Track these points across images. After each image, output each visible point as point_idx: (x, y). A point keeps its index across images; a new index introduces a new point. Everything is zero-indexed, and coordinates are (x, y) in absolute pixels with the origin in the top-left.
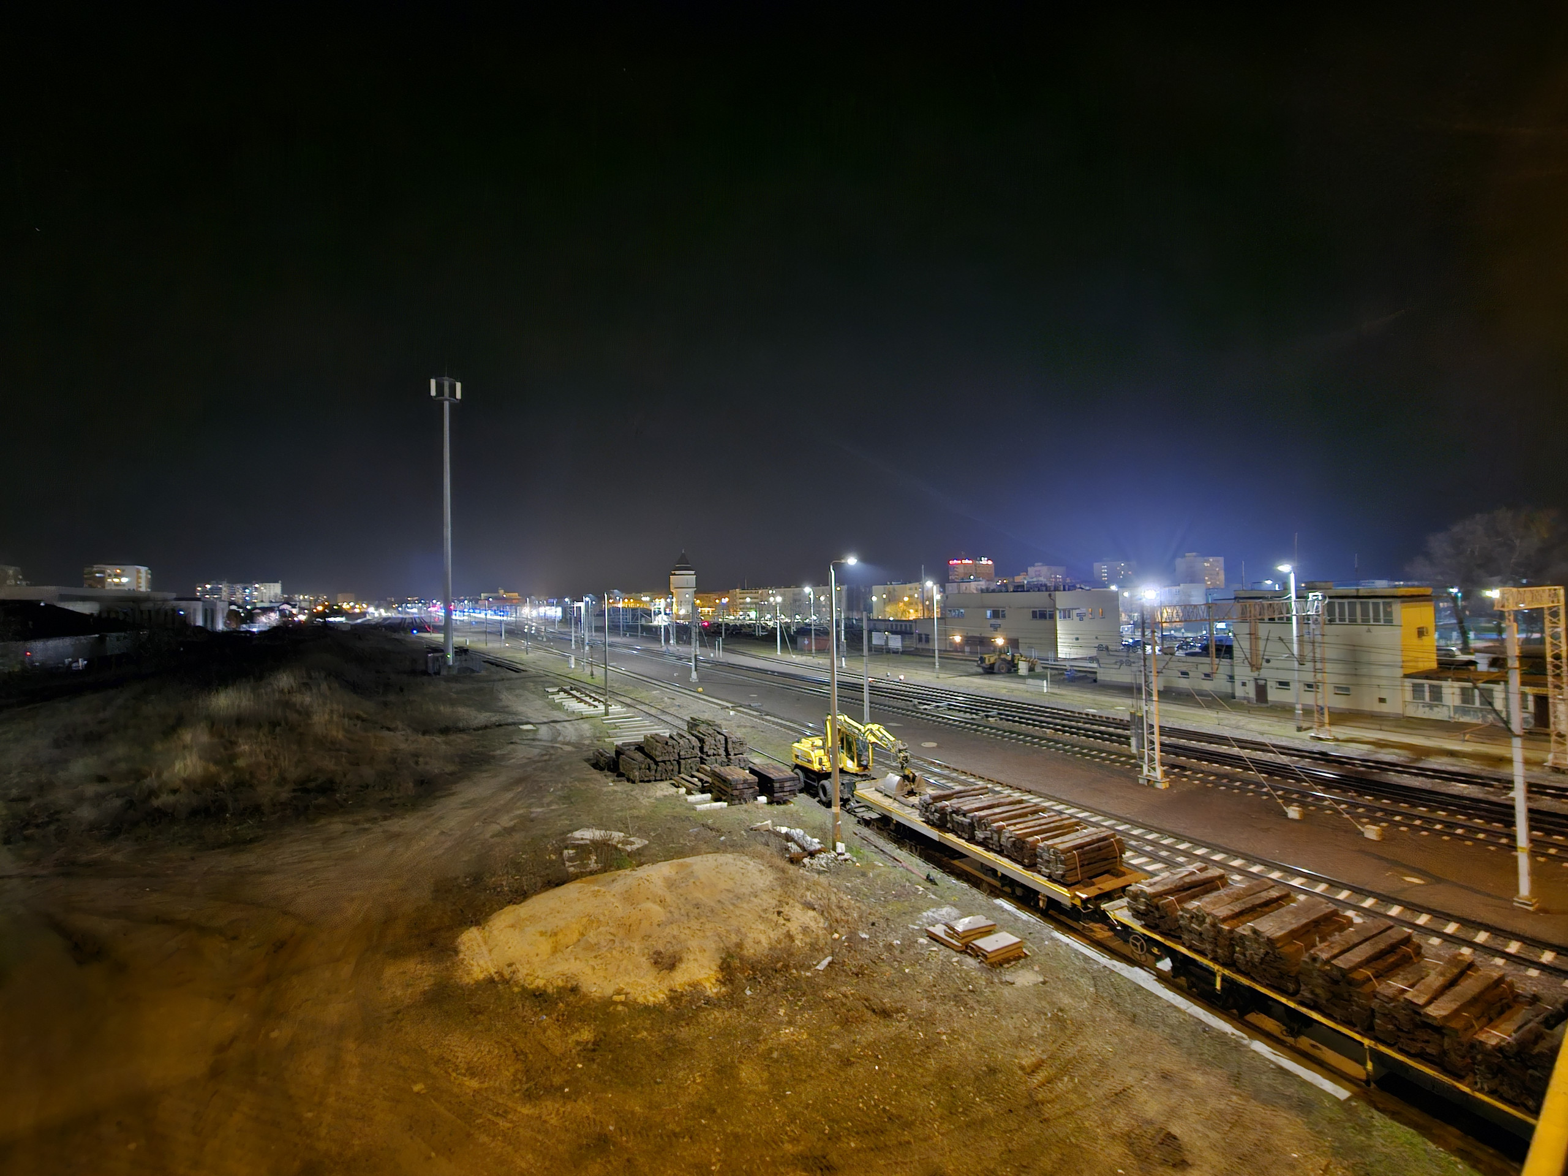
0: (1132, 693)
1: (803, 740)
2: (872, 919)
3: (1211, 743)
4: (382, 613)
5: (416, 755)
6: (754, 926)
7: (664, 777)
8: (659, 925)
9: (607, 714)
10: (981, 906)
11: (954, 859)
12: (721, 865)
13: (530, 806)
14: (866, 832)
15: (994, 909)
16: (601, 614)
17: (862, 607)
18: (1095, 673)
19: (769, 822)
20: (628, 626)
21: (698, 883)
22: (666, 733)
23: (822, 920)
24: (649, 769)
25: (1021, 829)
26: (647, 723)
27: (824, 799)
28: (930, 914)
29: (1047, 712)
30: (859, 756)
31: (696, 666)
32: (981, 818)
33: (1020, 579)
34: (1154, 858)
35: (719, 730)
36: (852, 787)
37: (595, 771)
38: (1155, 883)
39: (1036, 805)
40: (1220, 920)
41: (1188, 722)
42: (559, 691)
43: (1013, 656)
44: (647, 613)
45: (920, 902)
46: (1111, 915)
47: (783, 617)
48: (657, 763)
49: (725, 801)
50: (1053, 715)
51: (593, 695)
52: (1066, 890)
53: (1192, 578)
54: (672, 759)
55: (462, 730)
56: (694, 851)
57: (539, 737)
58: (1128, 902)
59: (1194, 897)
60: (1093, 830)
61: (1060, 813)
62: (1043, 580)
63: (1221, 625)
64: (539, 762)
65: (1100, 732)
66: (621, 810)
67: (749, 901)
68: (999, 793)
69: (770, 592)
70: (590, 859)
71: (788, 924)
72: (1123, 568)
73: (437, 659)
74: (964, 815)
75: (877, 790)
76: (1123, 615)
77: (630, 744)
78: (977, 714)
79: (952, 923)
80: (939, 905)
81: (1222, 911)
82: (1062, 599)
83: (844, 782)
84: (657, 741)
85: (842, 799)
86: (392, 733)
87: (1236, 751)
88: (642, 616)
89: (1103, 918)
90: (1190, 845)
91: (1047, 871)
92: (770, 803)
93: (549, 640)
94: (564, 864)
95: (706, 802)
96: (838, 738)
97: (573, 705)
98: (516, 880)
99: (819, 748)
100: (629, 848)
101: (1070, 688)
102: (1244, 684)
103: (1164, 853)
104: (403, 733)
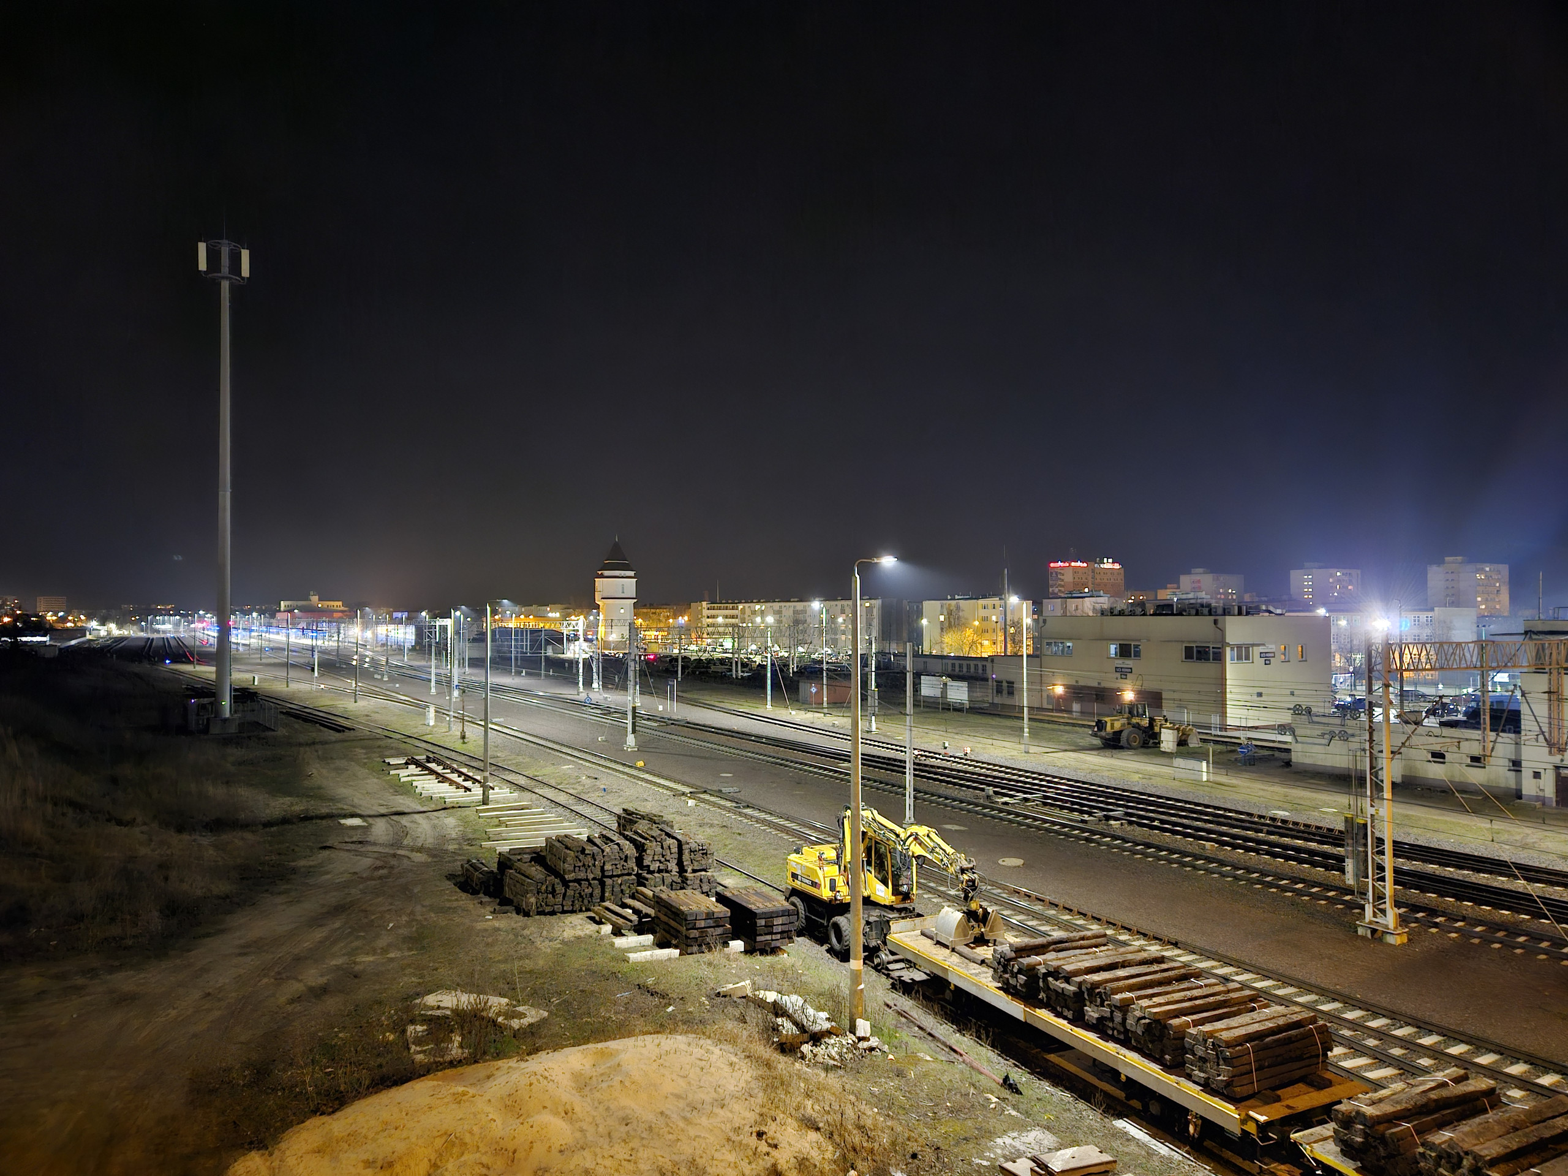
0: (1349, 786)
1: (805, 849)
2: (914, 1147)
3: (1479, 871)
4: (114, 630)
5: (163, 867)
6: (717, 1155)
7: (577, 906)
8: (561, 1151)
9: (485, 801)
10: (1091, 1131)
11: (1050, 1052)
12: (667, 1053)
13: (353, 953)
14: (905, 1003)
15: (1113, 1135)
16: (480, 638)
17: (905, 635)
18: (1288, 751)
19: (747, 982)
20: (524, 659)
21: (627, 1083)
22: (581, 832)
23: (830, 1148)
24: (553, 892)
25: (1160, 1005)
26: (551, 816)
27: (837, 946)
28: (1008, 1141)
29: (1207, 814)
30: (896, 877)
31: (634, 724)
32: (1095, 985)
33: (1168, 595)
34: (1381, 1059)
35: (668, 830)
36: (883, 928)
37: (464, 895)
38: (1381, 1100)
39: (1185, 965)
40: (1486, 1162)
41: (1442, 836)
42: (407, 763)
43: (1152, 720)
44: (557, 638)
45: (992, 1121)
46: (1307, 1151)
47: (776, 648)
48: (566, 883)
49: (676, 947)
50: (1219, 820)
51: (464, 770)
52: (1232, 1108)
53: (1456, 599)
54: (591, 876)
55: (246, 826)
56: (622, 1031)
57: (371, 839)
58: (1335, 1131)
59: (1441, 1125)
60: (1280, 1009)
61: (1226, 979)
62: (1204, 596)
63: (1502, 677)
64: (372, 879)
65: (1293, 848)
66: (505, 961)
67: (712, 1114)
68: (1125, 944)
69: (758, 607)
70: (451, 1041)
71: (774, 1153)
72: (1339, 581)
73: (203, 707)
74: (1067, 980)
75: (923, 934)
76: (1337, 657)
77: (521, 851)
78: (1090, 814)
79: (1045, 1158)
80: (1022, 1127)
81: (1490, 1149)
82: (1236, 630)
83: (872, 919)
84: (567, 848)
85: (866, 948)
86: (125, 830)
87: (1520, 885)
88: (548, 643)
89: (1293, 1155)
90: (1440, 1038)
91: (1202, 1075)
92: (749, 951)
93: (392, 680)
94: (409, 1049)
95: (644, 948)
96: (862, 847)
97: (428, 785)
98: (329, 1074)
99: (830, 862)
100: (515, 1024)
101: (1246, 775)
102: (1537, 775)
103: (1397, 1052)
104: (145, 828)
